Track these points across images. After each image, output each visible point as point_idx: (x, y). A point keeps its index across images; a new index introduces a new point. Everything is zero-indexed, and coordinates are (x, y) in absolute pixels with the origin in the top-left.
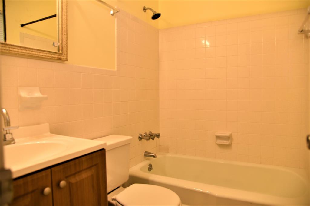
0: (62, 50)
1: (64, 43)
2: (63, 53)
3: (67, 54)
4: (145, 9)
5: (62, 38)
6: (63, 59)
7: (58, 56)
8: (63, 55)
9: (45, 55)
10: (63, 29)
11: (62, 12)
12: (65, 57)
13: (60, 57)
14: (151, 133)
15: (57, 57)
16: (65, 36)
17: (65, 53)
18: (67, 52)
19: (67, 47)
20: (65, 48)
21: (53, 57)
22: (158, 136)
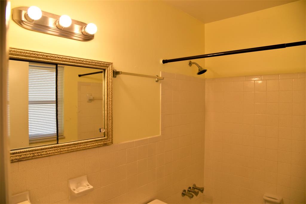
0: (107, 135)
1: (110, 127)
2: (108, 137)
3: (112, 137)
4: (191, 64)
5: (108, 124)
6: (109, 143)
7: (104, 142)
8: (108, 140)
9: (92, 145)
10: (109, 114)
11: (108, 98)
12: (110, 141)
13: (105, 142)
14: (195, 186)
15: (102, 143)
16: (111, 121)
17: (111, 137)
18: (112, 135)
19: (112, 131)
20: (110, 132)
21: (99, 145)
22: (202, 190)
